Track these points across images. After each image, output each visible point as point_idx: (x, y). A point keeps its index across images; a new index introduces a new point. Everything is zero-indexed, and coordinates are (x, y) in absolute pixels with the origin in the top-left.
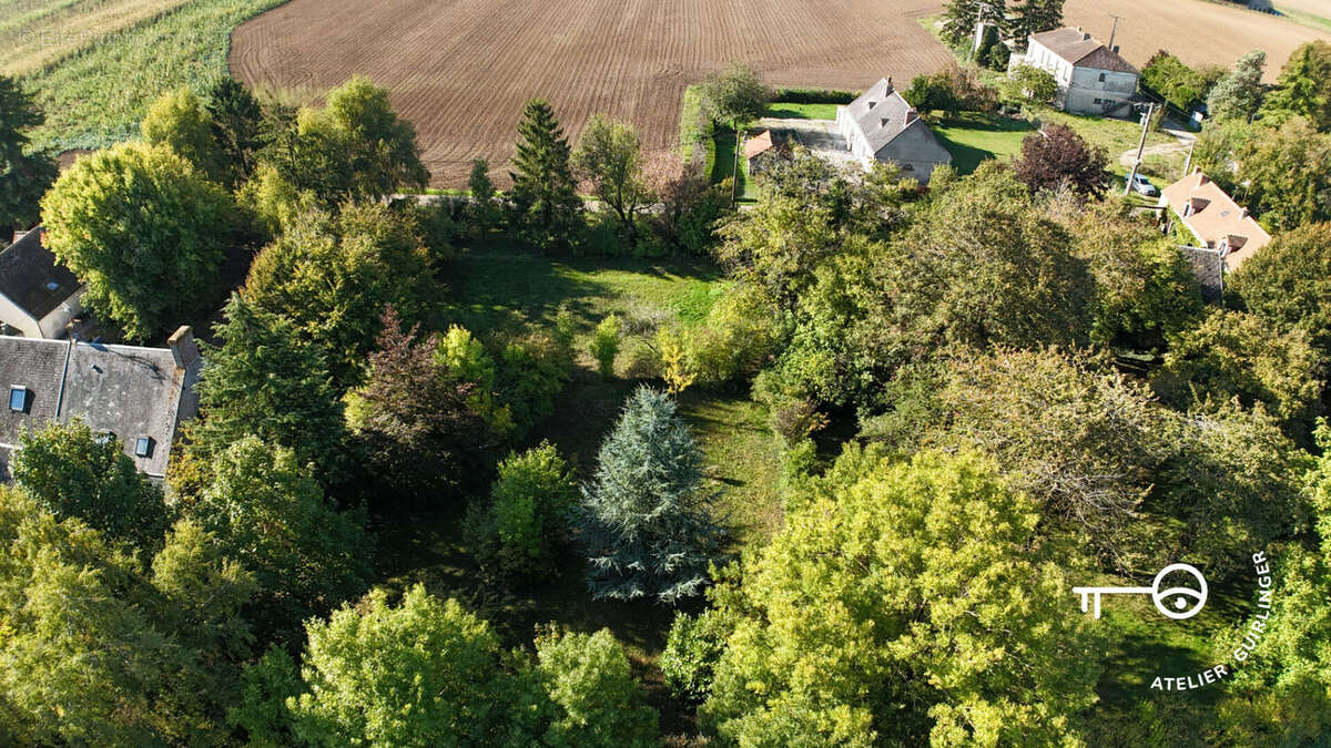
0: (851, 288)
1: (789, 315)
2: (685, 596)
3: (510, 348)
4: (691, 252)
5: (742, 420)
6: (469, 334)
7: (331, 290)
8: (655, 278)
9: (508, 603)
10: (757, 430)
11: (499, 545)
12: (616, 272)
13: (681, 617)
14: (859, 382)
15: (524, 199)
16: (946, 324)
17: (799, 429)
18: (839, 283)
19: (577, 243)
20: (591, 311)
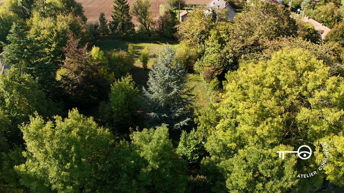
0: (222, 35)
1: (203, 46)
2: (184, 125)
3: (113, 55)
4: (168, 37)
5: (190, 78)
6: (99, 48)
7: (52, 37)
8: (157, 44)
9: (117, 136)
10: (196, 81)
11: (112, 113)
12: (145, 43)
13: (184, 133)
14: (228, 62)
15: (116, 23)
16: (258, 37)
17: (212, 75)
18: (218, 34)
19: (133, 35)
20: (138, 53)
